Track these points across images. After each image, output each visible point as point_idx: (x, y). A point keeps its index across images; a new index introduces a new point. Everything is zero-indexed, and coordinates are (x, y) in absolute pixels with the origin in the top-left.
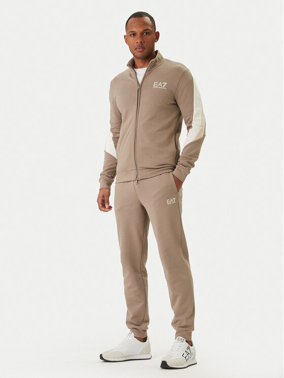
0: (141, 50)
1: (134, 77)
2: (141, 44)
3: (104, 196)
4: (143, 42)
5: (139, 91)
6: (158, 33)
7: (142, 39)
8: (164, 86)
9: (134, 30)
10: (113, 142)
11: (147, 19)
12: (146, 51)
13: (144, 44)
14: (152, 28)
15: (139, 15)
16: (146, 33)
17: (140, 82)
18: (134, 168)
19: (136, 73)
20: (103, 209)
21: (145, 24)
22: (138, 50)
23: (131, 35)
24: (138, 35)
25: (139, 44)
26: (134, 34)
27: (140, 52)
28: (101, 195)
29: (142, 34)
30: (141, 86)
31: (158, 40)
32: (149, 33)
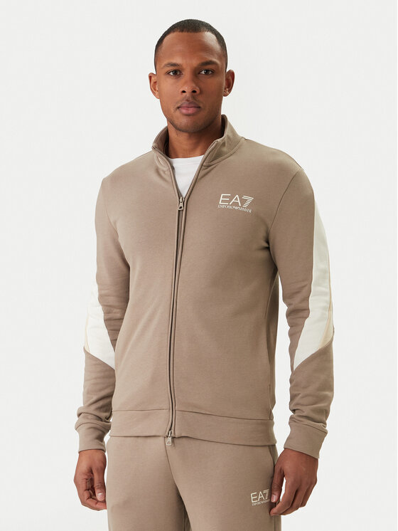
0: (191, 111)
1: (168, 178)
2: (193, 97)
3: (91, 471)
4: (198, 90)
5: (182, 215)
6: (232, 74)
7: (197, 84)
8: (245, 206)
9: (178, 60)
10: (105, 331)
11: (209, 37)
12: (203, 115)
13: (200, 98)
14: (220, 58)
15: (190, 28)
16: (207, 71)
17: (184, 193)
18: (166, 404)
19: (173, 168)
20: (91, 502)
21: (205, 48)
22: (184, 111)
23: (168, 73)
24: (187, 74)
25: (187, 94)
26: (177, 72)
27: (188, 115)
28: (84, 467)
29: (196, 73)
30: (187, 201)
31: (230, 91)
32: (213, 72)
